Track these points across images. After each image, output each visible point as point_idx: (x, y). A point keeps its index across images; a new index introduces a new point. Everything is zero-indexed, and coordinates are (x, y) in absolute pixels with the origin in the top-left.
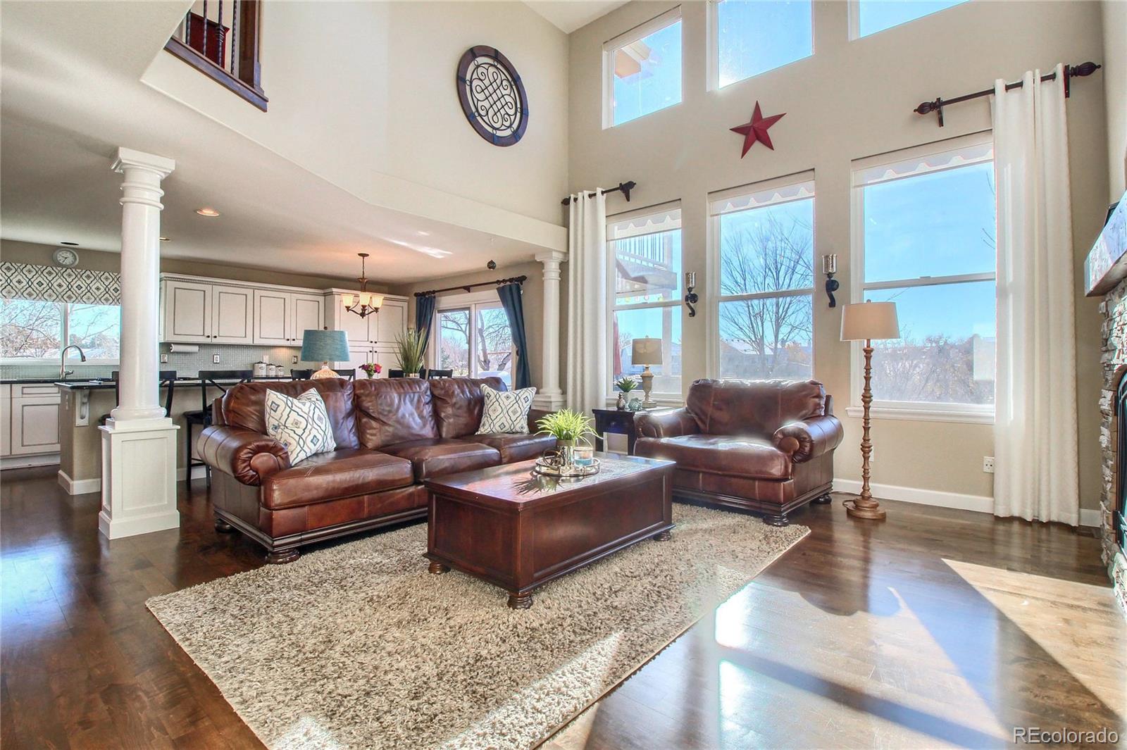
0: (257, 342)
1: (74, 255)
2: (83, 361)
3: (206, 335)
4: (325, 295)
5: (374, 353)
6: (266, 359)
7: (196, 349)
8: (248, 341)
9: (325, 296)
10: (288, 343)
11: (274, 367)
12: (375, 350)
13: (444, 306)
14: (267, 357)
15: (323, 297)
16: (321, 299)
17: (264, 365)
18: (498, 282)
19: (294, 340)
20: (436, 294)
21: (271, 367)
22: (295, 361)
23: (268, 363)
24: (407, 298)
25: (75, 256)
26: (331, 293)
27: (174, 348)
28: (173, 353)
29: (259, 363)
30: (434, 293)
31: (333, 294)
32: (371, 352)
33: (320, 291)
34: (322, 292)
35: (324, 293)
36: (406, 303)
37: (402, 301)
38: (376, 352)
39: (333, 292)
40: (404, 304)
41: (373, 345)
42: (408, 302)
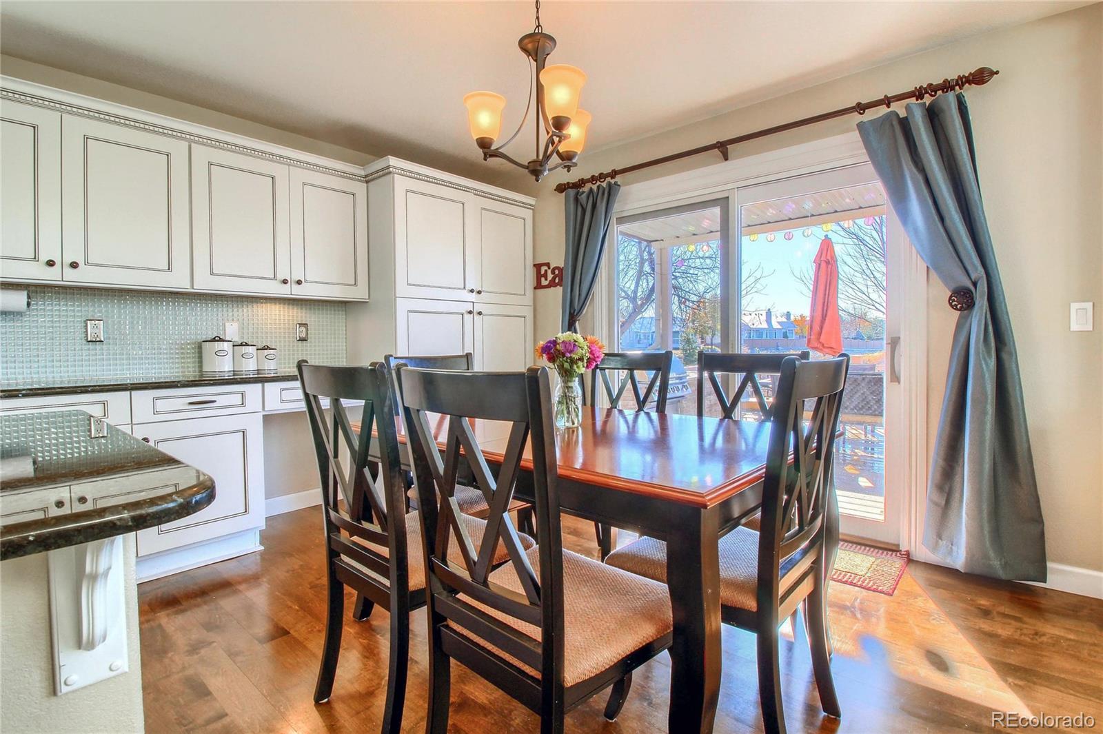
0: (205, 283)
4: (368, 180)
5: (476, 317)
6: (232, 331)
7: (19, 299)
8: (178, 281)
9: (367, 182)
10: (284, 291)
11: (251, 350)
12: (477, 308)
13: (636, 205)
14: (235, 325)
15: (365, 184)
16: (360, 188)
17: (226, 346)
18: (861, 108)
19: (299, 282)
20: (618, 179)
21: (244, 349)
22: (303, 335)
23: (237, 340)
24: (531, 201)
26: (386, 171)
29: (214, 340)
30: (613, 177)
31: (390, 173)
32: (470, 312)
33: (360, 171)
34: (363, 173)
35: (366, 176)
36: (531, 211)
37: (525, 206)
38: (480, 313)
39: (389, 167)
40: (528, 214)
41: (473, 297)
42: (533, 209)
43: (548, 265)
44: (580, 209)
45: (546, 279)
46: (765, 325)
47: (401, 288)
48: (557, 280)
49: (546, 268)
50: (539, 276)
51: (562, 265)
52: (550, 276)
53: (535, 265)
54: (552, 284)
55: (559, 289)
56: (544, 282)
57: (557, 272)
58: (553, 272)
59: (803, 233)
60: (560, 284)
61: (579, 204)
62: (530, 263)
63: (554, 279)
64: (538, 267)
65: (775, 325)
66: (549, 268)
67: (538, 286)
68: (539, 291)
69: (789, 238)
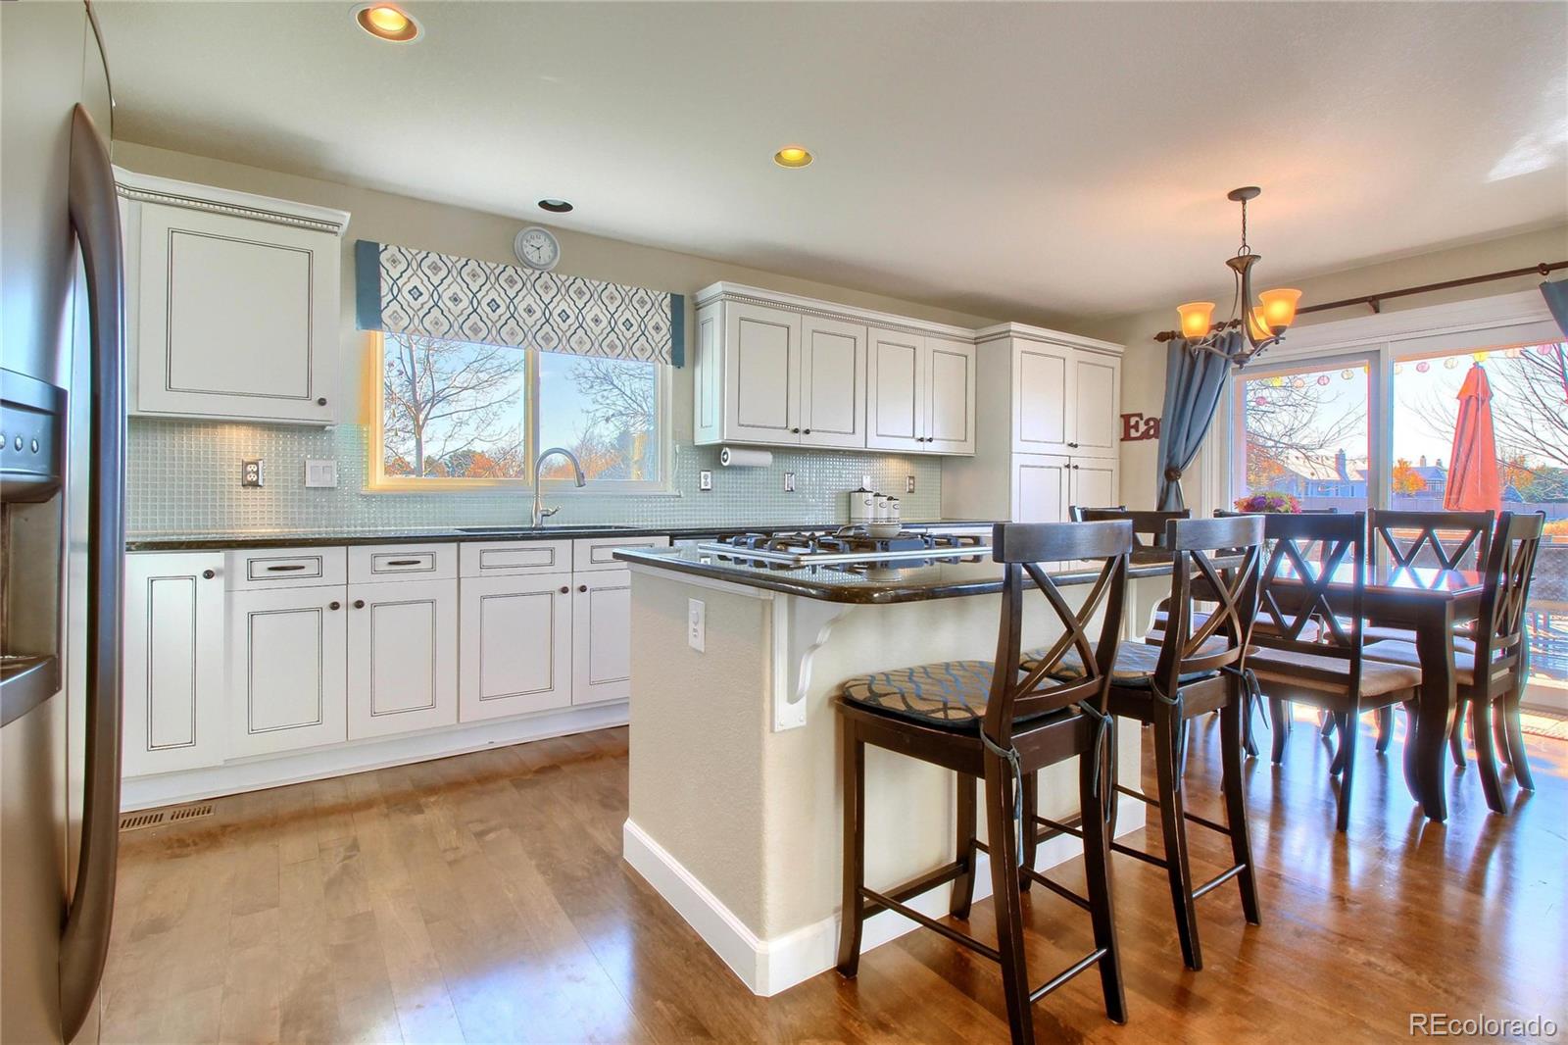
0: (872, 443)
1: (553, 243)
2: (580, 486)
3: (792, 427)
4: (976, 342)
5: (1072, 471)
7: (766, 458)
8: (857, 442)
9: (978, 344)
10: (921, 448)
12: (1074, 462)
14: (869, 478)
15: (976, 347)
16: (970, 350)
19: (931, 440)
21: (880, 499)
24: (1120, 348)
25: (555, 247)
26: (1004, 335)
27: (732, 457)
28: (729, 467)
29: (861, 491)
30: (1235, 327)
31: (1009, 336)
32: (1068, 466)
33: (970, 334)
34: (974, 336)
35: (976, 339)
36: (1119, 359)
37: (1114, 354)
38: (1076, 467)
39: (1009, 331)
40: (1116, 362)
41: (1071, 451)
42: (1122, 356)
43: (1140, 416)
44: (1188, 359)
45: (1137, 431)
46: (1334, 476)
47: (1017, 445)
48: (1152, 432)
49: (1137, 419)
50: (1127, 427)
51: (1159, 416)
52: (1142, 428)
53: (1122, 416)
54: (1145, 436)
55: (1155, 442)
56: (1133, 433)
57: (1152, 423)
58: (1147, 423)
59: (1445, 364)
60: (1156, 436)
61: (1187, 354)
62: (1117, 414)
63: (1148, 430)
64: (1126, 418)
65: (1354, 477)
66: (1142, 419)
67: (1127, 437)
68: (1127, 444)
69: (1421, 369)
